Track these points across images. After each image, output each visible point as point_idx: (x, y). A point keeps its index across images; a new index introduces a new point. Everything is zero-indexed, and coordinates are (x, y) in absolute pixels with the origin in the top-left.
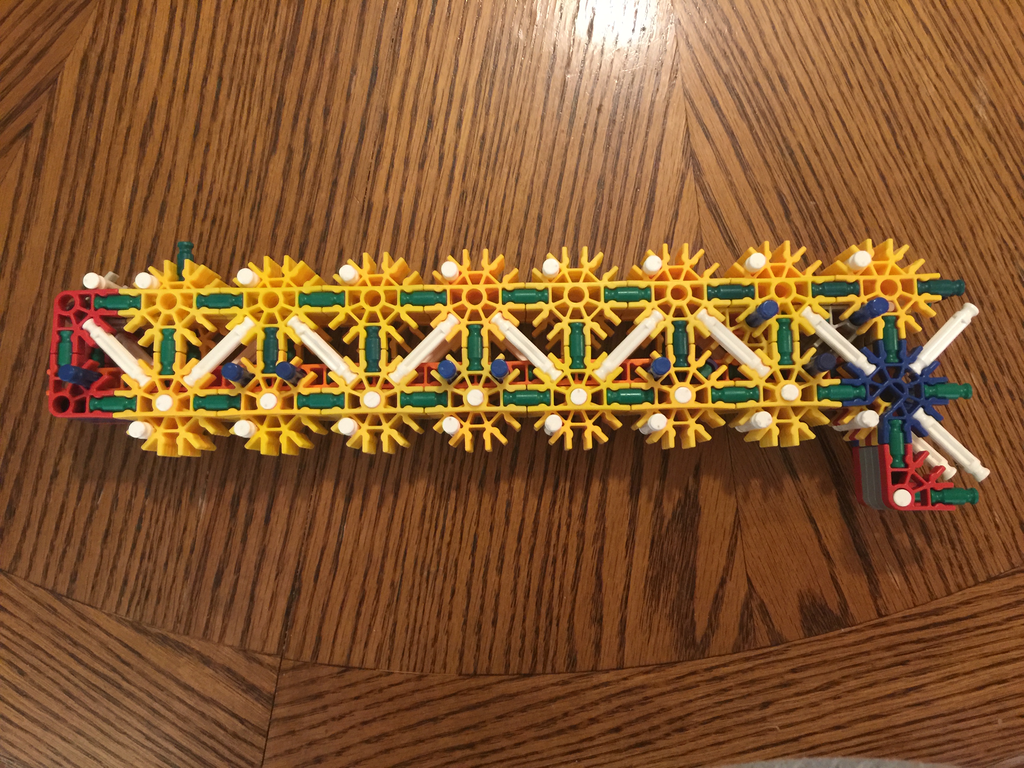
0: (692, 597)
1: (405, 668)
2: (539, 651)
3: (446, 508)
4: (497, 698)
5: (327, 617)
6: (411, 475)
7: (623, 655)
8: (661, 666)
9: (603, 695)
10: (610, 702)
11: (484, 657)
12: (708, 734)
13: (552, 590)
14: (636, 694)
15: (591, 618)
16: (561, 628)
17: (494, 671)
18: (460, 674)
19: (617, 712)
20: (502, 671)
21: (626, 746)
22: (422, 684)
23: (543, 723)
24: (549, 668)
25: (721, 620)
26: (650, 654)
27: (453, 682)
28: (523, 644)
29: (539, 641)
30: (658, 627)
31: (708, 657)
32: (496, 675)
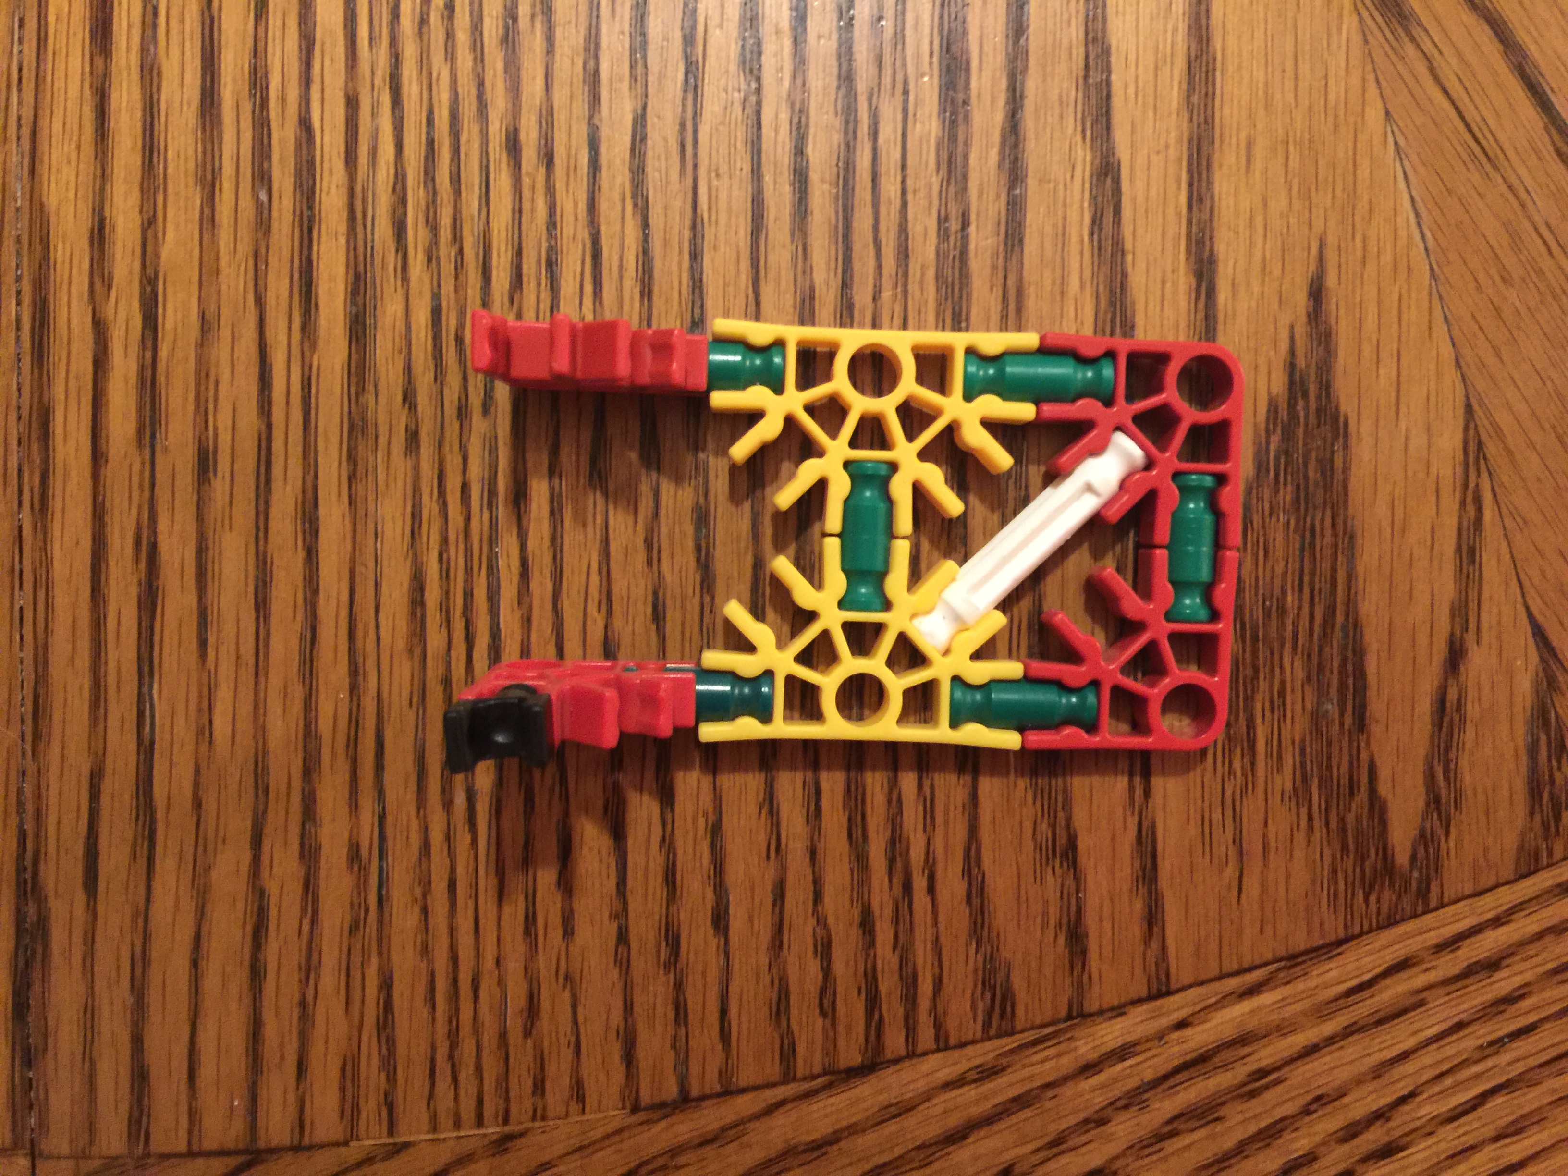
0: (1361, 723)
1: (445, 1121)
2: (883, 988)
3: (492, 570)
5: (153, 996)
6: (352, 477)
7: (1164, 948)
8: (1295, 961)
9: (1117, 1092)
10: (1143, 1106)
11: (705, 1040)
12: (1472, 1148)
14: (1224, 1066)
15: (1038, 847)
16: (944, 897)
17: (745, 1076)
18: (635, 1109)
19: (1172, 1134)
20: (774, 1070)
22: (514, 1163)
24: (926, 1036)
25: (1467, 779)
26: (1250, 932)
27: (617, 1138)
28: (827, 971)
29: (879, 952)
30: (1265, 837)
31: (1442, 906)
32: (756, 1088)
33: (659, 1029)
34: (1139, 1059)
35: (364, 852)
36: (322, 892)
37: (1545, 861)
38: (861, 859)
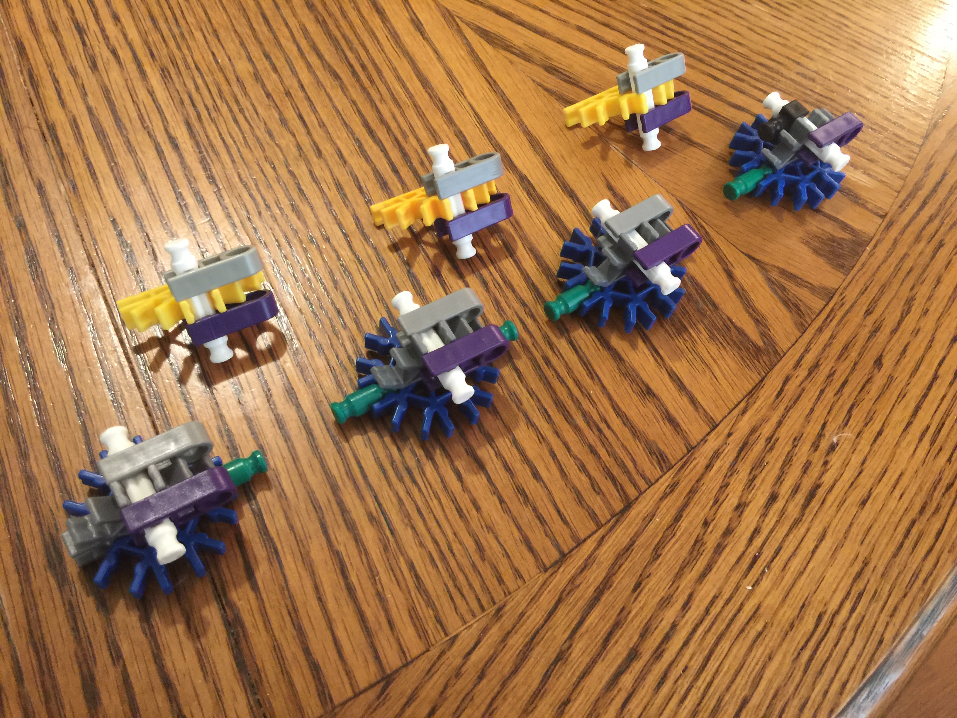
1: (468, 617)
2: (614, 472)
4: (614, 564)
8: (752, 394)
9: (724, 471)
10: (737, 471)
11: (557, 526)
13: (571, 394)
14: (755, 443)
15: (637, 395)
16: (615, 427)
17: (582, 533)
18: (546, 570)
19: (755, 477)
20: (592, 526)
21: (798, 509)
22: (507, 621)
23: (691, 553)
24: (642, 484)
25: (762, 310)
26: (729, 390)
27: (545, 586)
28: (589, 476)
29: (604, 459)
30: (711, 356)
31: (785, 354)
32: (589, 537)
33: (537, 531)
34: (722, 455)
35: (375, 514)
36: (364, 540)
37: (807, 325)
38: (576, 428)
